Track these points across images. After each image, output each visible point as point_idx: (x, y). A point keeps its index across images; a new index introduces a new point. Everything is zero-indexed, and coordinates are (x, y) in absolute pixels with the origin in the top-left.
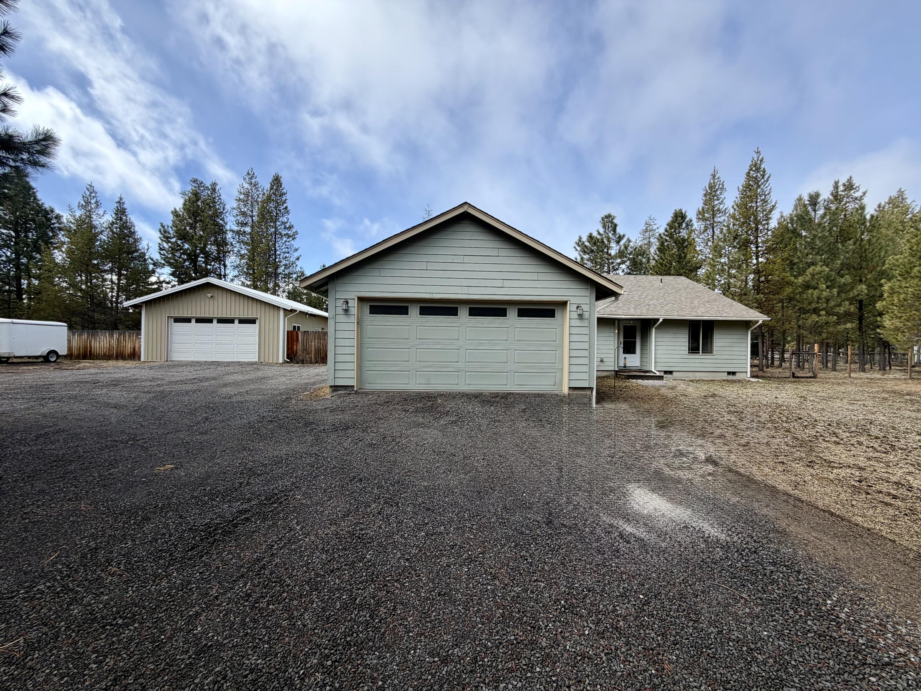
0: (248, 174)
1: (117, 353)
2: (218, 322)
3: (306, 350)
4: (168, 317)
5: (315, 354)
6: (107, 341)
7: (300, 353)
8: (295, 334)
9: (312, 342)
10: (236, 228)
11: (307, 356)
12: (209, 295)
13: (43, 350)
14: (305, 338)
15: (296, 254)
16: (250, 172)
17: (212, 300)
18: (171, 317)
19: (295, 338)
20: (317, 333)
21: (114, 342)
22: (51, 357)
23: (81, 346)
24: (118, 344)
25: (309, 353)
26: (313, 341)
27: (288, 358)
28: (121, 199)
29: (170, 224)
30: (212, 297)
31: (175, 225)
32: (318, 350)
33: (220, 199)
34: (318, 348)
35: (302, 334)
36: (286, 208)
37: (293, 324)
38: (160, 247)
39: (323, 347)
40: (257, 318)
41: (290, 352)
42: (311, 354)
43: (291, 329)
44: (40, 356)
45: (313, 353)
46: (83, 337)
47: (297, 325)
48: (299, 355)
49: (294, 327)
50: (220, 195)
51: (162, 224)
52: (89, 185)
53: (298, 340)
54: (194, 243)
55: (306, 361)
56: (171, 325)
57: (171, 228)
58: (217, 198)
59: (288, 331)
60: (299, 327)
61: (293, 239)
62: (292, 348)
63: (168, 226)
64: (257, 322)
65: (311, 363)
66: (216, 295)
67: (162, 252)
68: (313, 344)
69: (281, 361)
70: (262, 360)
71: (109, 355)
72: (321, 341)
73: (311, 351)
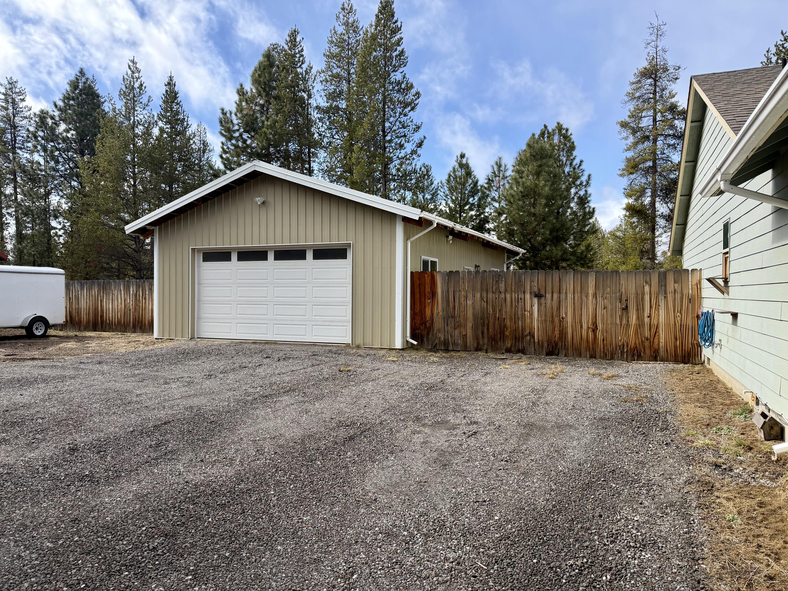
0: (343, 9)
1: (135, 319)
2: (276, 258)
3: (453, 317)
4: (193, 250)
5: (475, 328)
6: (121, 300)
7: (438, 323)
8: (428, 279)
9: (466, 297)
10: (324, 104)
11: (457, 332)
12: (259, 200)
13: (26, 316)
14: (451, 290)
15: (417, 137)
16: (346, 5)
17: (263, 211)
18: (199, 250)
19: (428, 289)
20: (479, 277)
21: (131, 302)
22: (37, 329)
23: (91, 307)
24: (136, 305)
25: (460, 326)
26: (470, 296)
27: (413, 337)
28: (171, 78)
29: (233, 108)
30: (264, 203)
31: (240, 109)
32: (482, 318)
33: (302, 56)
34: (483, 312)
35: (443, 279)
36: (402, 52)
37: (423, 257)
38: (223, 148)
39: (494, 310)
40: (349, 245)
41: (418, 321)
42: (465, 326)
43: (419, 268)
44: (21, 327)
45: (470, 325)
46: (93, 292)
47: (431, 259)
48: (439, 330)
49: (425, 263)
50: (302, 50)
51: (223, 110)
52: (131, 61)
53: (434, 294)
54: (265, 133)
55: (454, 344)
56: (199, 266)
57: (236, 115)
58: (298, 55)
59: (412, 273)
60: (434, 263)
61: (412, 109)
62: (422, 312)
63: (231, 113)
64: (350, 255)
65: (465, 349)
66: (270, 199)
67: (224, 156)
68: (469, 302)
69: (398, 344)
70: (359, 341)
71: (124, 323)
72: (490, 295)
73: (466, 319)
